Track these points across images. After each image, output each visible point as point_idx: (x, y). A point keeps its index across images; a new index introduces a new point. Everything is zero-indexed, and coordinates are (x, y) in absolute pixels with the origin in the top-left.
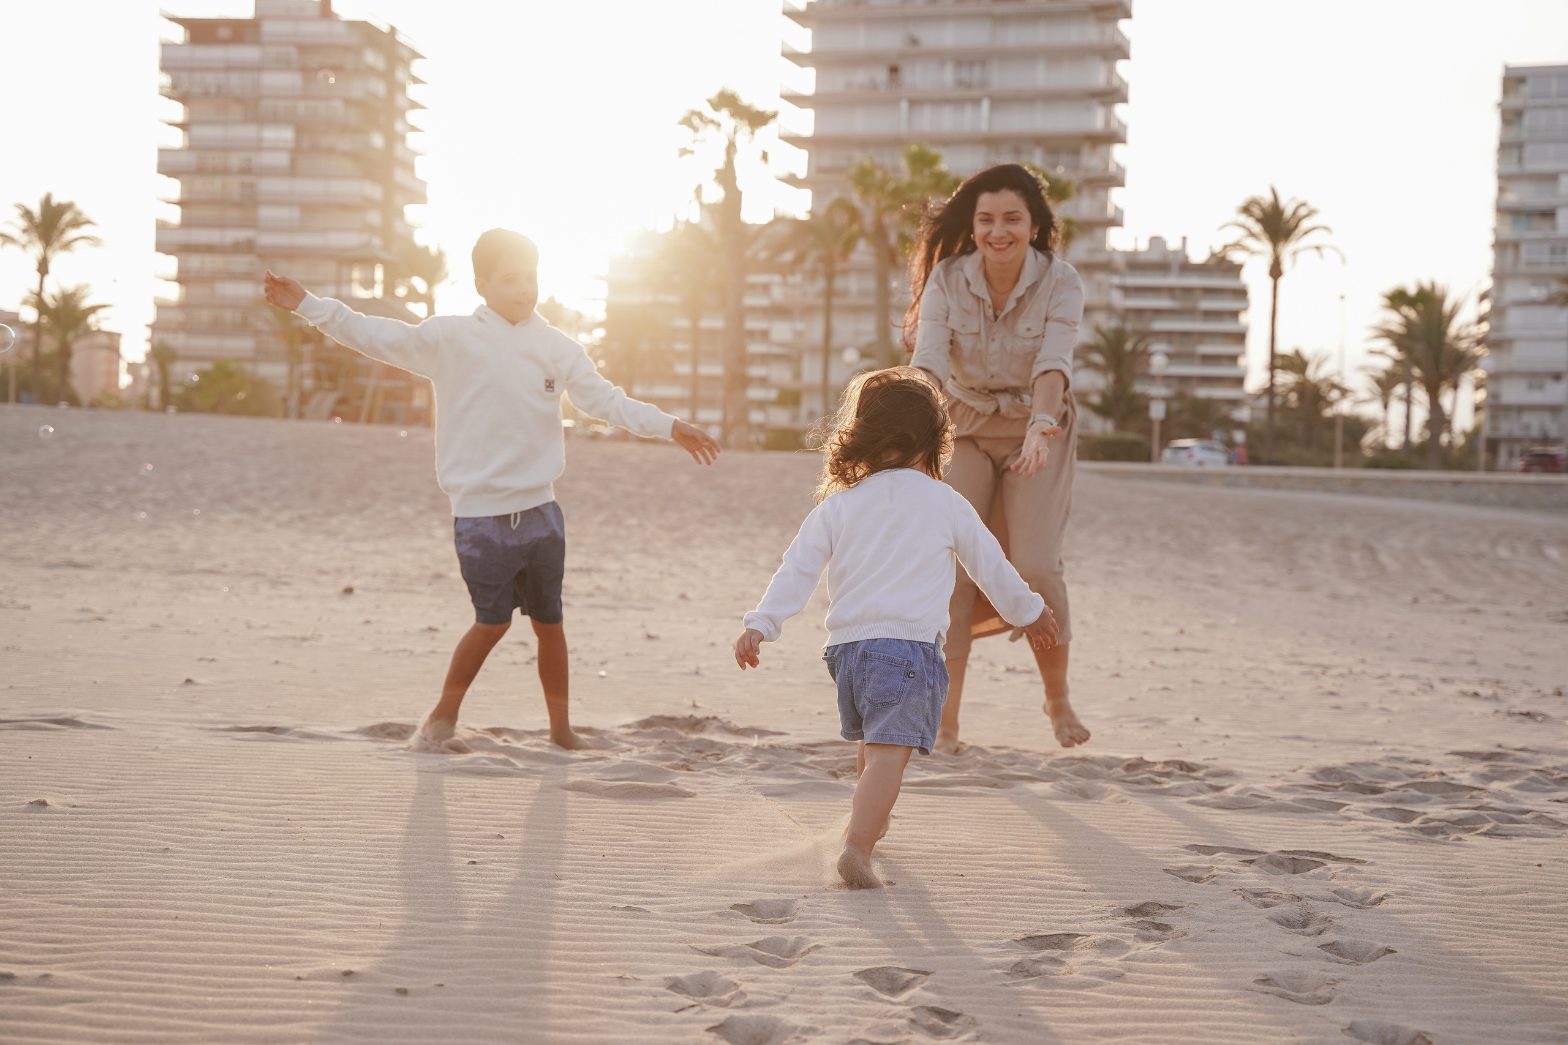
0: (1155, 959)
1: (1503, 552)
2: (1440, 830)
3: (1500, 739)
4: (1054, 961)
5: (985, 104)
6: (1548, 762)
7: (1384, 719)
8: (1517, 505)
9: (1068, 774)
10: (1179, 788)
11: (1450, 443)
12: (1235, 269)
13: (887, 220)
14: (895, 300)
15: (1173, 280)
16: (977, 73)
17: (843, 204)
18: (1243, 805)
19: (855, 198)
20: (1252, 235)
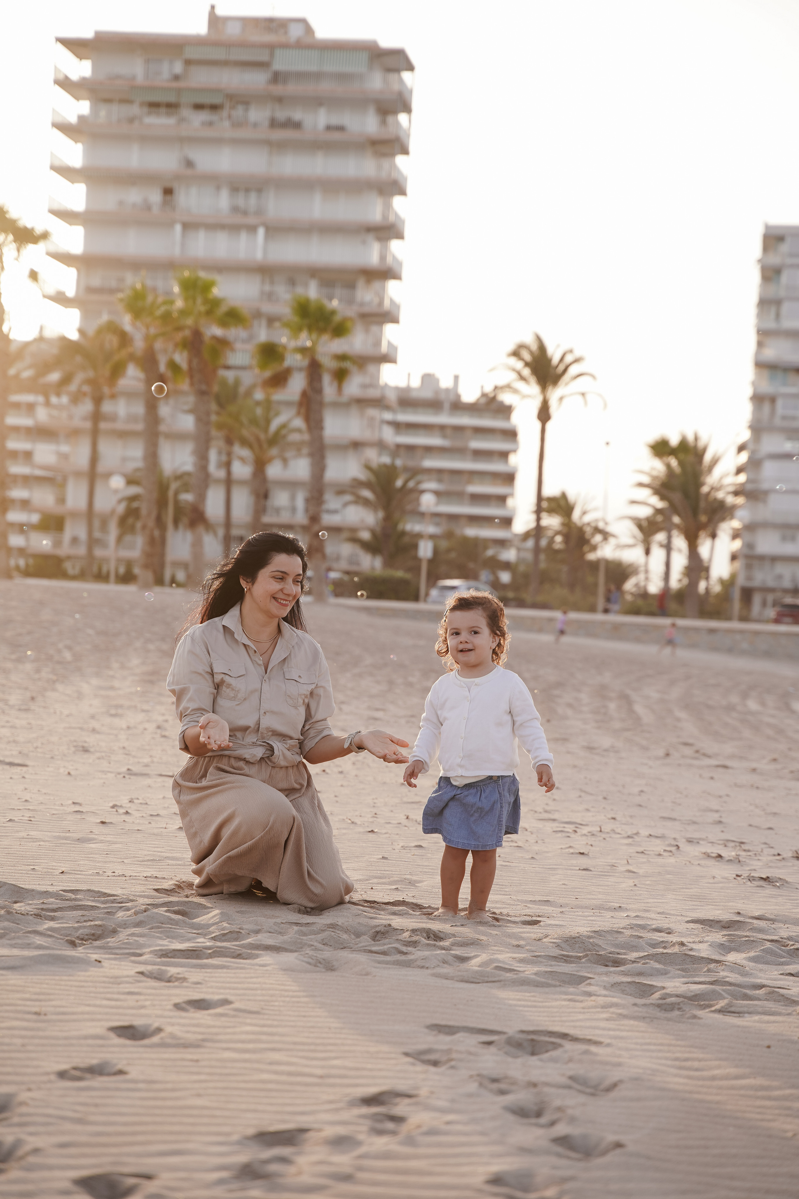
0: (387, 1156)
1: (753, 705)
2: (677, 1006)
3: (739, 906)
4: (284, 1160)
5: (261, 231)
6: (784, 931)
7: (631, 883)
8: (768, 655)
9: (315, 944)
10: (424, 959)
11: (707, 589)
12: (506, 411)
13: (158, 345)
14: (163, 428)
15: (444, 419)
16: (253, 200)
17: (113, 328)
18: (486, 979)
19: (126, 322)
20: (522, 378)
